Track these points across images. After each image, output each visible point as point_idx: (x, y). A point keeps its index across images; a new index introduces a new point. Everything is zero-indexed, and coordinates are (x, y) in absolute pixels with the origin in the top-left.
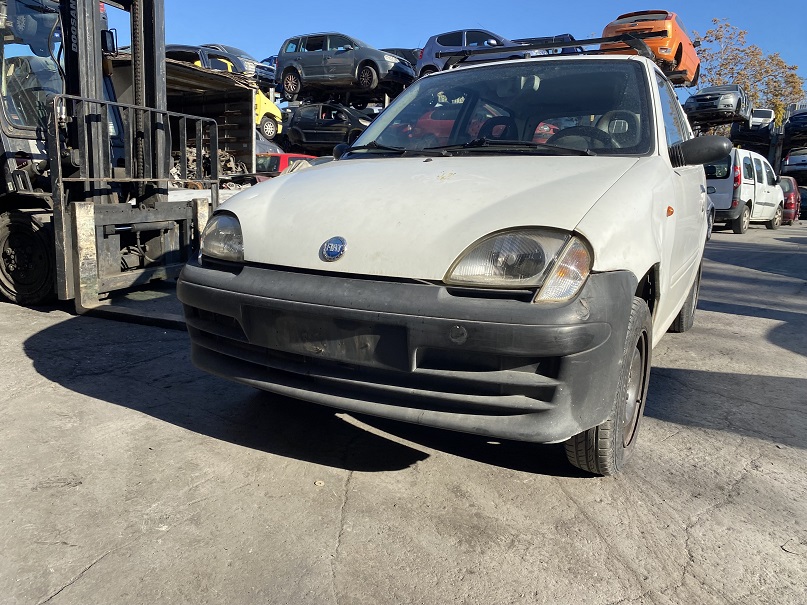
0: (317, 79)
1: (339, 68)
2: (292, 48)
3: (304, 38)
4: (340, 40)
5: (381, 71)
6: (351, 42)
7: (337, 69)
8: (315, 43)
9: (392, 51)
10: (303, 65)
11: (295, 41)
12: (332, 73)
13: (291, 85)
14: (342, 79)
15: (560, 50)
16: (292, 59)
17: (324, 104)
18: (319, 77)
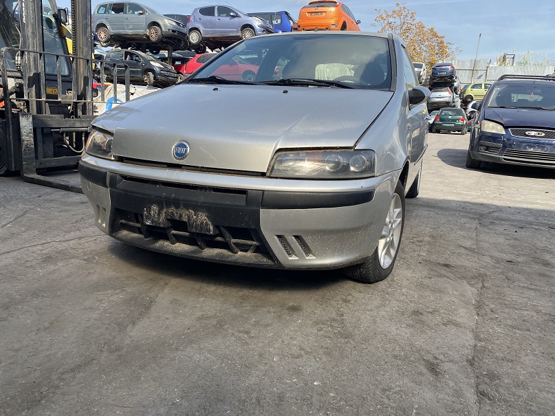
0: (120, 33)
1: (135, 26)
2: (103, 11)
3: (110, 5)
4: (135, 7)
5: (163, 29)
6: (142, 9)
8: (118, 8)
9: (170, 16)
10: (110, 25)
11: (105, 6)
12: (130, 29)
13: (103, 36)
14: (138, 35)
15: (279, 21)
16: (102, 18)
17: (126, 50)
18: (122, 32)
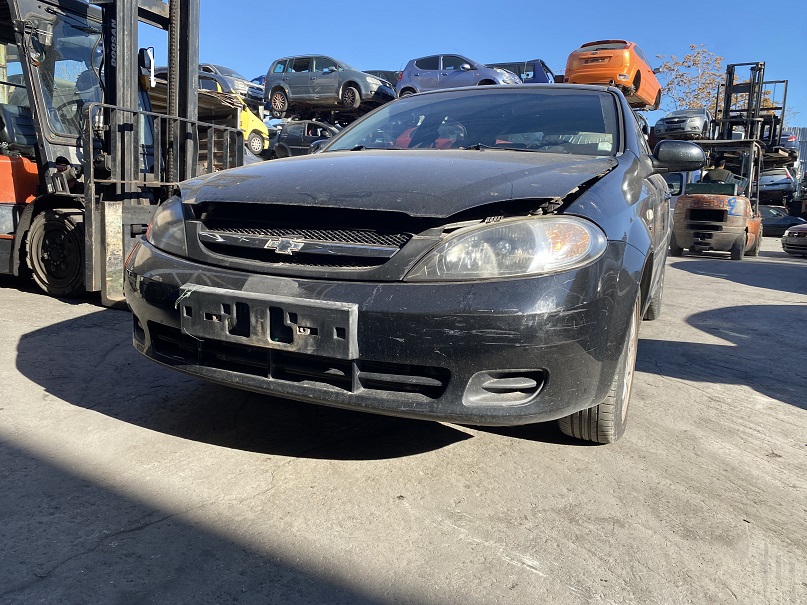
0: (302, 99)
1: (324, 88)
2: (280, 69)
3: (291, 60)
4: (325, 62)
5: (363, 92)
6: (335, 64)
7: (323, 89)
8: (302, 64)
9: (374, 73)
10: (290, 85)
11: (283, 62)
12: (317, 93)
13: (279, 103)
14: (327, 98)
15: (531, 74)
16: (280, 78)
17: (310, 121)
18: (304, 95)
